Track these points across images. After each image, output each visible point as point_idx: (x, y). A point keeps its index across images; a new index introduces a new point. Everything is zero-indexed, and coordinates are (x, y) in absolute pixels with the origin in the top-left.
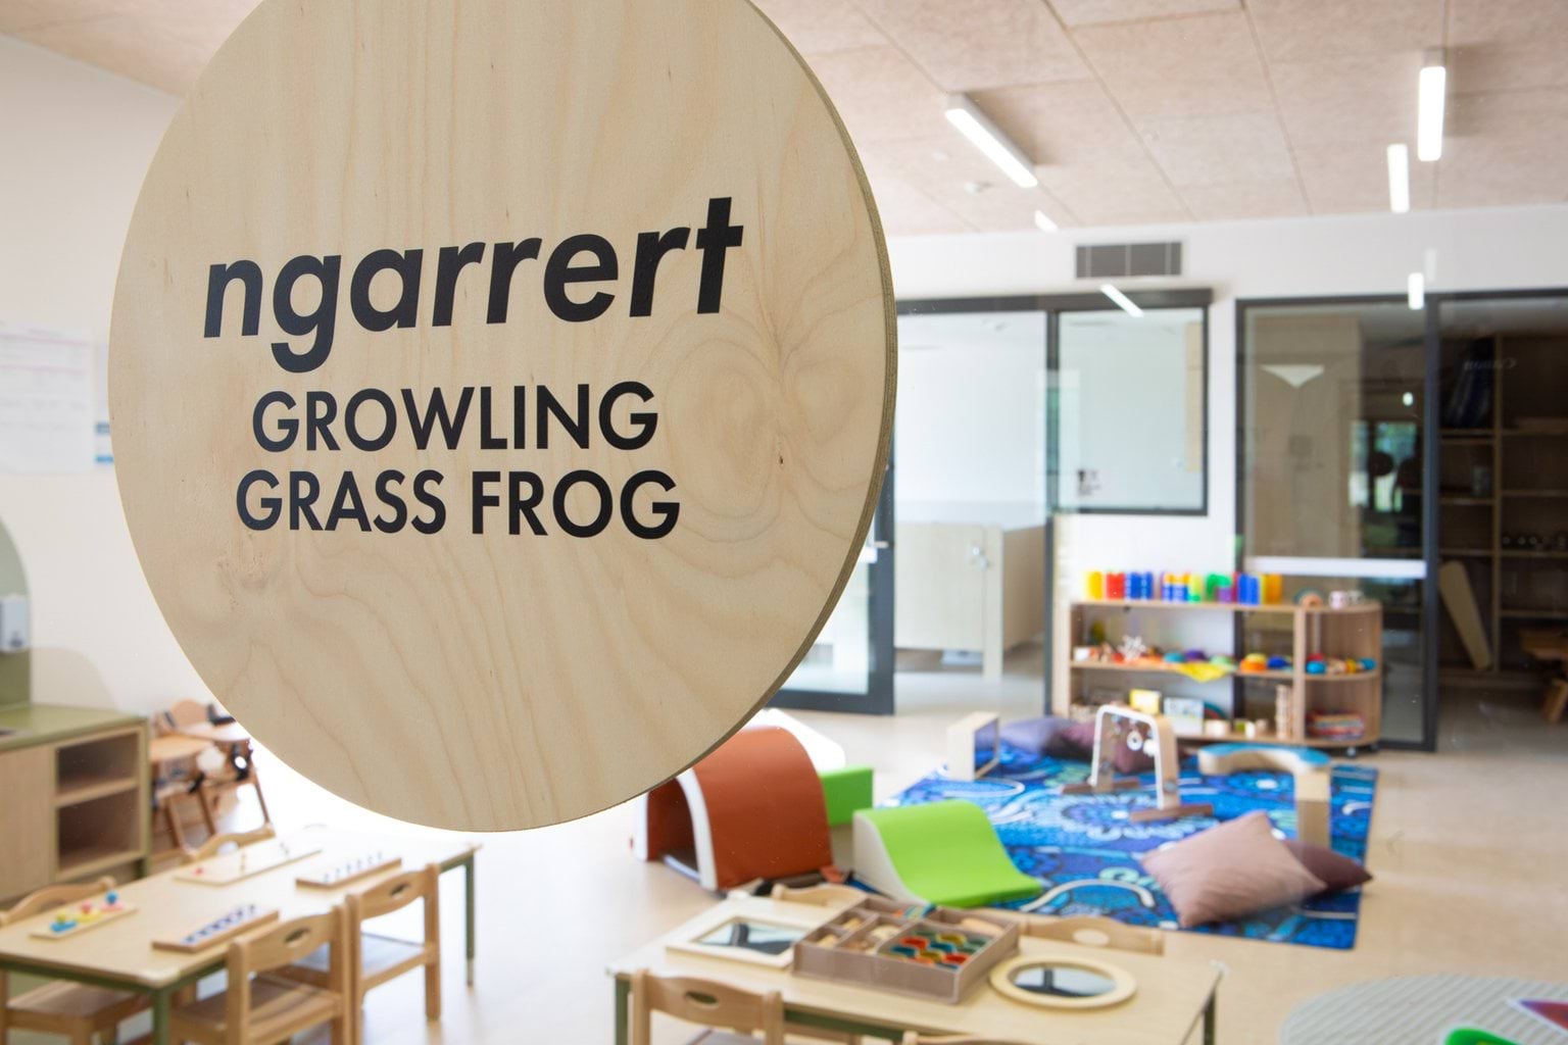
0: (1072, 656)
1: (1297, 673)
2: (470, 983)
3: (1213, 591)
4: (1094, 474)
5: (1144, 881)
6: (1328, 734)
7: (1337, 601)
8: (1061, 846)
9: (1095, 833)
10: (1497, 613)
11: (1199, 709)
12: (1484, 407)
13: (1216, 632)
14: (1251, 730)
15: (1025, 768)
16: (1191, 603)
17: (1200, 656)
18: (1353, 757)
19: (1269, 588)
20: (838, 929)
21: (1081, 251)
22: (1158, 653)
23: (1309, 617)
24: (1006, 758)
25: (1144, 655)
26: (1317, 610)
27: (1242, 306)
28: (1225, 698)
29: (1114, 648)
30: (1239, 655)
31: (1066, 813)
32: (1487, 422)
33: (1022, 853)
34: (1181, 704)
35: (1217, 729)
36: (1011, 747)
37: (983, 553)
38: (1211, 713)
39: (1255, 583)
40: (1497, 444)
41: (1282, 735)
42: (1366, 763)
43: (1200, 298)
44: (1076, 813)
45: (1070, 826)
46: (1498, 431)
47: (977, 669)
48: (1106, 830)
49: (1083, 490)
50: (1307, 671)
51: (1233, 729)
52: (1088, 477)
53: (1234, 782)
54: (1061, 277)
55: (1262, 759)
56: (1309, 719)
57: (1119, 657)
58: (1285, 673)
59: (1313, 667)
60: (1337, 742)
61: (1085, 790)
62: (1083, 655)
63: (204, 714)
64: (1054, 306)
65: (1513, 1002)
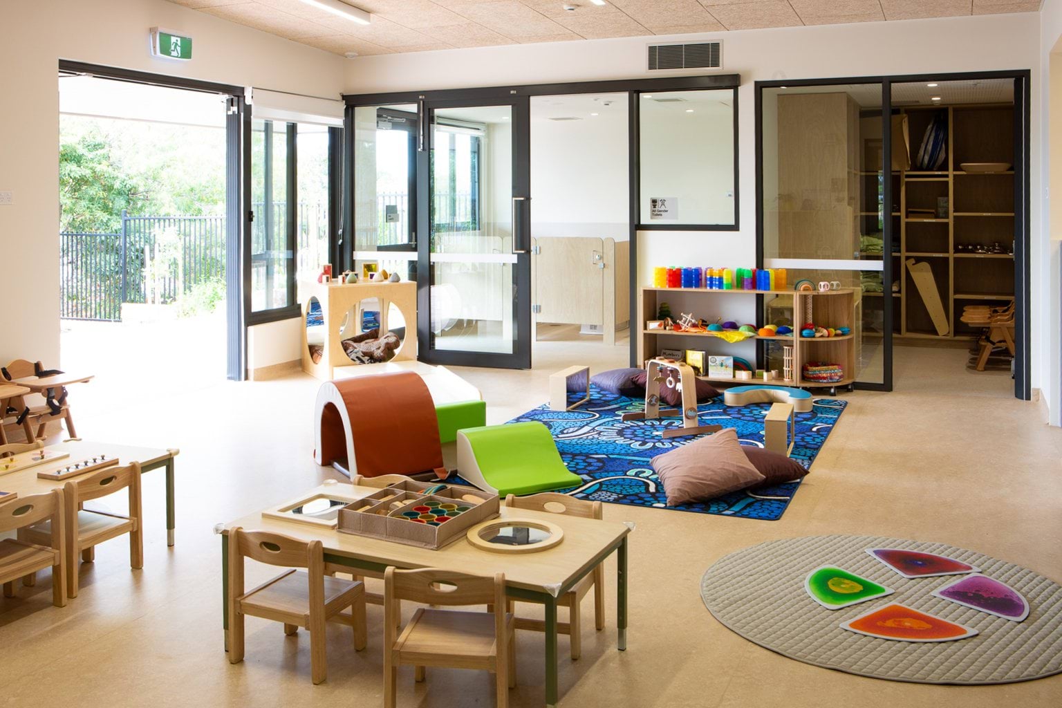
0: (645, 328)
1: (795, 337)
2: (170, 545)
3: (740, 282)
4: (663, 201)
5: (654, 477)
6: (818, 378)
7: (823, 288)
8: (606, 455)
9: (636, 445)
10: (952, 297)
11: (730, 362)
12: (942, 156)
13: (744, 309)
14: (765, 376)
15: (607, 403)
16: (724, 290)
17: (734, 326)
18: (834, 395)
19: (777, 279)
20: (374, 501)
21: (652, 50)
22: (704, 324)
23: (804, 299)
24: (596, 396)
25: (694, 326)
26: (811, 293)
27: (760, 87)
28: (750, 354)
29: (674, 322)
30: (760, 324)
31: (620, 433)
32: (944, 167)
33: (579, 459)
34: (719, 359)
35: (743, 376)
36: (601, 389)
37: (601, 258)
38: (739, 365)
39: (767, 276)
40: (951, 180)
41: (786, 380)
42: (841, 398)
43: (732, 82)
44: (628, 432)
45: (620, 440)
46: (951, 172)
47: (599, 338)
48: (644, 443)
49: (655, 214)
50: (801, 335)
51: (754, 375)
52: (659, 204)
53: (745, 411)
54: (639, 68)
55: (767, 395)
56: (804, 369)
57: (678, 327)
58: (788, 337)
59: (805, 332)
60: (823, 384)
61: (640, 417)
62: (654, 326)
63: (33, 369)
64: (635, 88)
65: (869, 551)
